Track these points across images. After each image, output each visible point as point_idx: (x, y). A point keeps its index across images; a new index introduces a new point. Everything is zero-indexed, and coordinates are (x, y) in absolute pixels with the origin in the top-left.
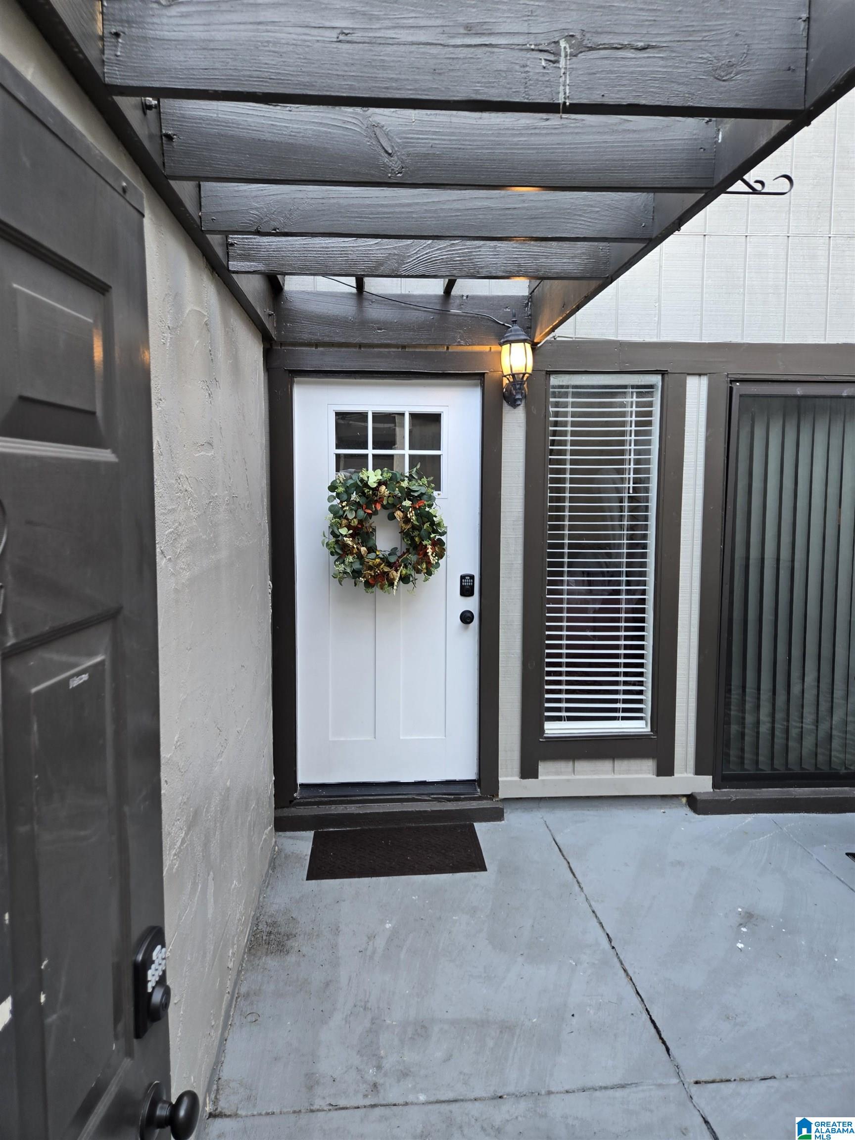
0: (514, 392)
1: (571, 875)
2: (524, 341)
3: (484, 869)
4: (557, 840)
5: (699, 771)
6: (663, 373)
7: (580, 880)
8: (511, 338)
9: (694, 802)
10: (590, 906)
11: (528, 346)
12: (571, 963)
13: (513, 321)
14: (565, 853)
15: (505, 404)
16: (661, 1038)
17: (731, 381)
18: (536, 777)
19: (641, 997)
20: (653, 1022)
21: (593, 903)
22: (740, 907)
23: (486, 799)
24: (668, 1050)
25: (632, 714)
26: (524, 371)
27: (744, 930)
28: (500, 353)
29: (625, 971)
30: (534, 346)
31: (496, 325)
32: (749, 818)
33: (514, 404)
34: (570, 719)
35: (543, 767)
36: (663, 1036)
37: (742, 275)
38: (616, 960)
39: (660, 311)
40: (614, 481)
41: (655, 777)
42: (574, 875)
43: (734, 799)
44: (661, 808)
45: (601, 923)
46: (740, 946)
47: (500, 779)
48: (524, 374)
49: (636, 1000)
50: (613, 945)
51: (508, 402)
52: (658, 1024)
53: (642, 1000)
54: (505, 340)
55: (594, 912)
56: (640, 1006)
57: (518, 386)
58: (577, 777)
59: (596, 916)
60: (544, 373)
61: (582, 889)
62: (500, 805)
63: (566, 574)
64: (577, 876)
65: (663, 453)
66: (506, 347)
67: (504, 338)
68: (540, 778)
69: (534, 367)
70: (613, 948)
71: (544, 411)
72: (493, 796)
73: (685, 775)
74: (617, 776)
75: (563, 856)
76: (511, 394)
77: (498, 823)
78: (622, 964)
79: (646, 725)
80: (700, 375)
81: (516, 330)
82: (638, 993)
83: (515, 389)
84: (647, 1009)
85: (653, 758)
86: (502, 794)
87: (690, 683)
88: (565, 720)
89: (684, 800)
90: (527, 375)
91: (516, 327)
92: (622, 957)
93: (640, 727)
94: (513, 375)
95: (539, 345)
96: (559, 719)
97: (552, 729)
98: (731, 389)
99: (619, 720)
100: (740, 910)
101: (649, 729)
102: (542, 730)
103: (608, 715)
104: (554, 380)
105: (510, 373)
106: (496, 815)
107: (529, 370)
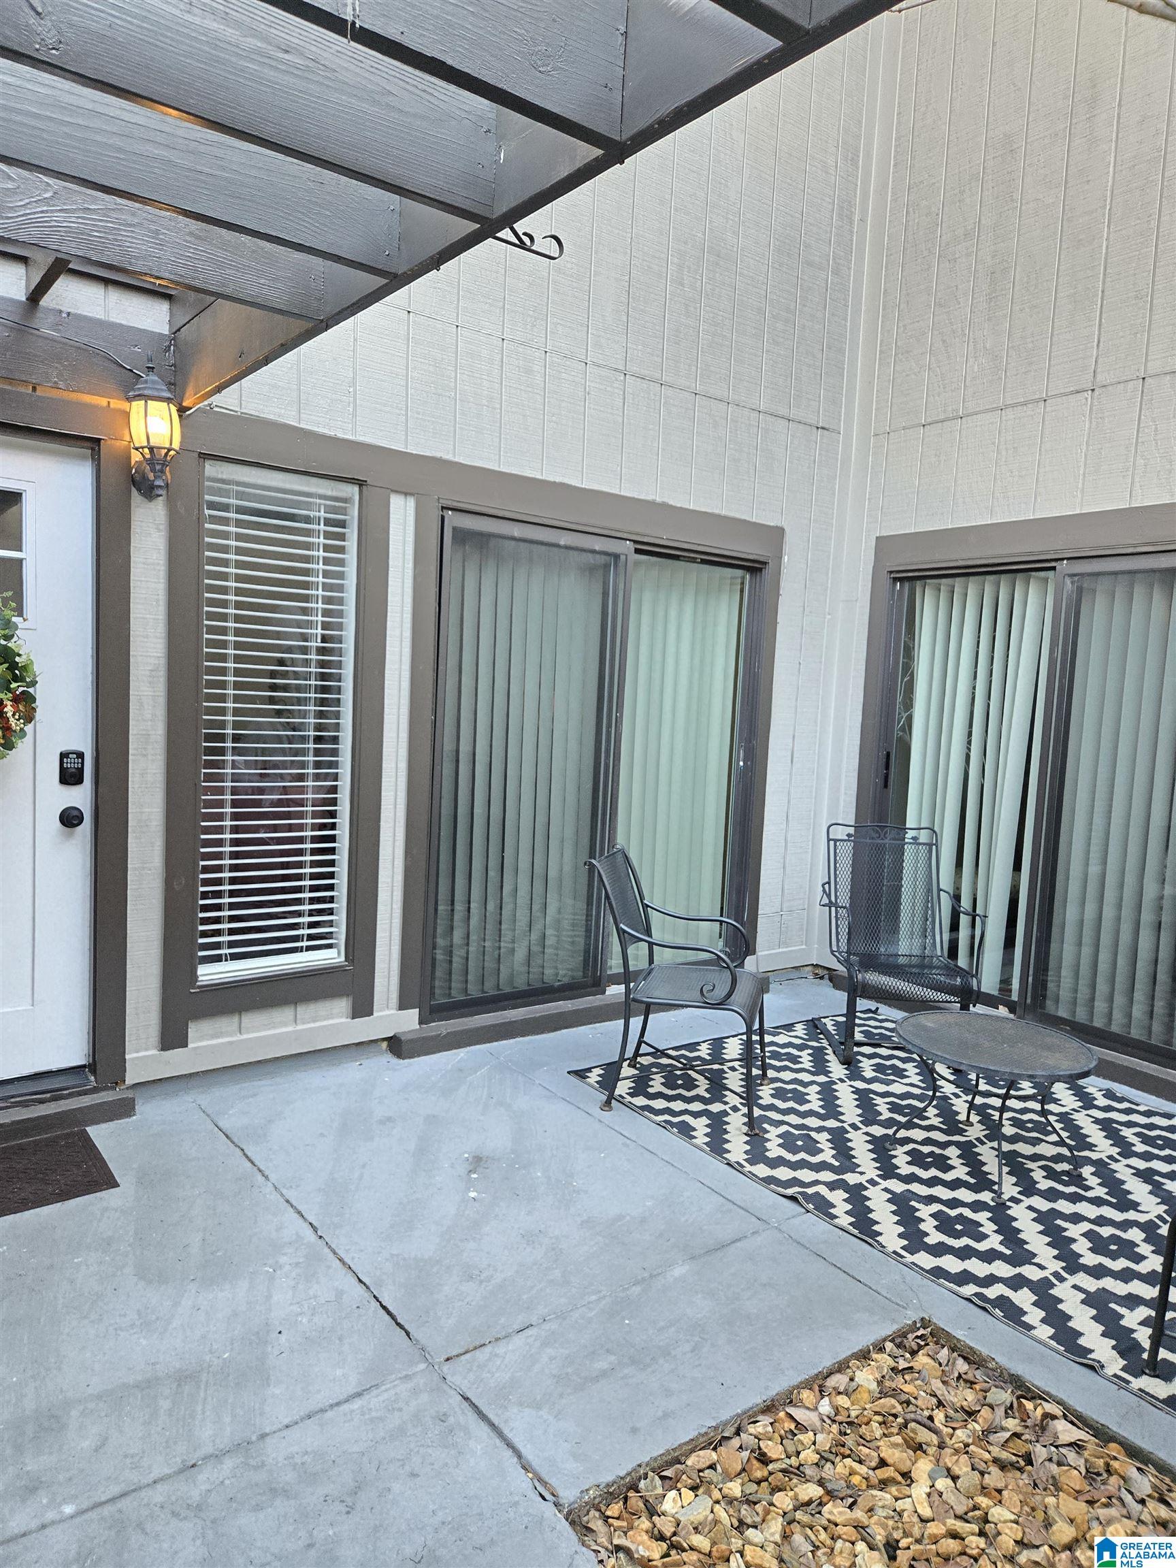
0: (151, 476)
1: (249, 1164)
2: (168, 400)
3: (115, 1184)
4: (220, 1124)
5: (402, 1006)
6: (361, 484)
7: (262, 1168)
8: (146, 392)
9: (396, 1046)
10: (282, 1195)
11: (174, 409)
12: (268, 1271)
13: (148, 368)
14: (236, 1140)
15: (134, 492)
16: (398, 1324)
17: (443, 508)
18: (184, 1044)
19: (365, 1284)
20: (384, 1308)
21: (284, 1191)
22: (466, 1152)
23: (105, 1089)
24: (408, 1334)
25: (320, 941)
26: (167, 445)
27: (475, 1176)
28: (127, 415)
29: (341, 1260)
30: (182, 410)
31: (119, 370)
32: (462, 1053)
33: (149, 492)
34: (235, 957)
35: (194, 1030)
36: (399, 1321)
37: (453, 374)
38: (327, 1250)
39: (355, 400)
40: (299, 624)
41: (349, 1020)
42: (252, 1163)
43: (445, 1033)
44: (356, 1061)
45: (299, 1213)
46: (473, 1194)
47: (127, 1057)
48: (169, 450)
49: (360, 1289)
50: (319, 1233)
51: (139, 490)
52: (391, 1309)
53: (368, 1288)
54: (137, 393)
55: (288, 1201)
56: (367, 1295)
57: (158, 467)
58: (245, 1036)
59: (292, 1206)
60: (196, 455)
61: (267, 1178)
62: (130, 1094)
63: (230, 752)
64: (257, 1163)
65: (362, 592)
66: (138, 405)
67: (133, 390)
68: (190, 1045)
69: (181, 443)
70: (321, 1237)
71: (196, 512)
72: (117, 1083)
73: (387, 1012)
74: (300, 1027)
75: (233, 1142)
76: (144, 477)
77: (127, 1120)
78: (335, 1253)
79: (339, 953)
80: (406, 494)
81: (154, 382)
82: (360, 1281)
83: (153, 470)
84: (375, 1296)
85: (348, 995)
86: (130, 1079)
87: (395, 893)
88: (226, 960)
89: (385, 1045)
90: (172, 453)
91: (154, 378)
92: (333, 1246)
93: (331, 957)
94: (151, 449)
95: (188, 413)
96: (218, 959)
97: (208, 973)
98: (443, 518)
99: (302, 951)
100: (466, 1155)
101: (343, 958)
102: (195, 977)
103: (288, 946)
104: (211, 469)
105: (145, 444)
106: (124, 1109)
107: (176, 445)
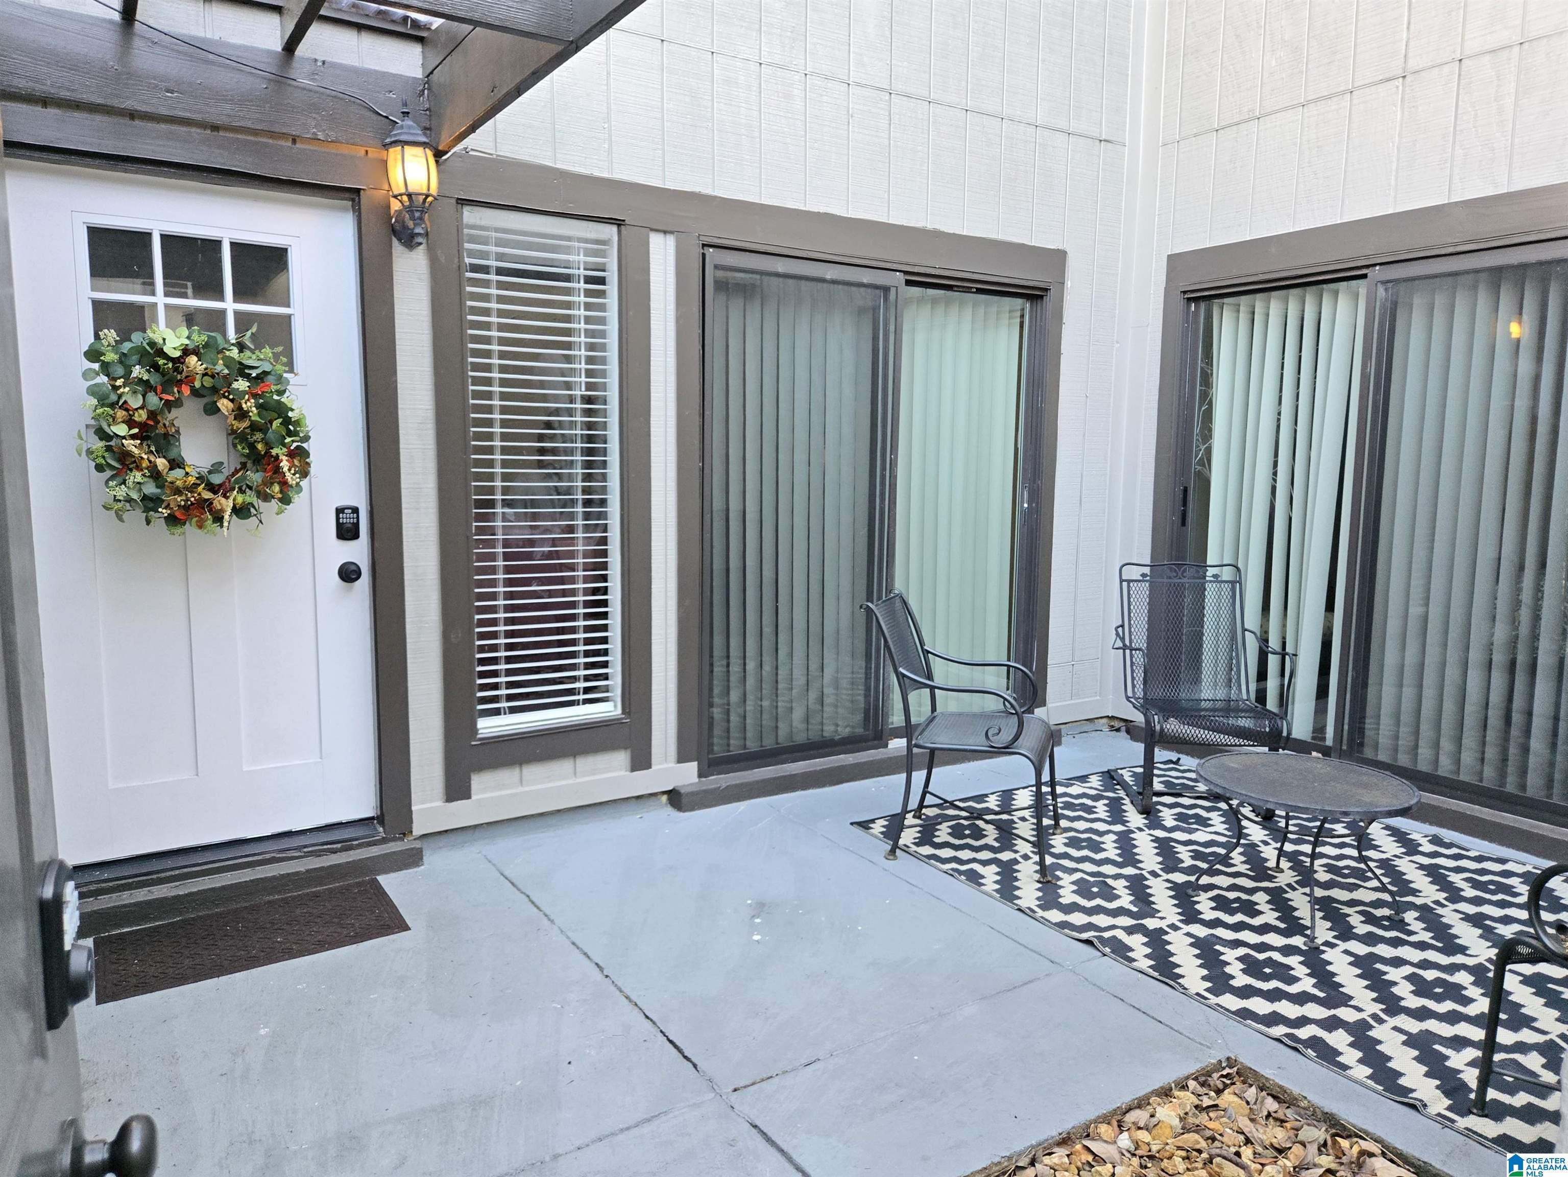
0: (411, 224)
1: (535, 910)
2: (424, 145)
3: (406, 928)
4: (506, 873)
5: (682, 758)
6: (619, 223)
7: (548, 913)
8: (403, 138)
9: (675, 798)
10: (568, 938)
11: (429, 153)
12: (555, 1008)
13: (403, 113)
14: (520, 886)
15: (395, 242)
16: (685, 1057)
17: (704, 245)
18: (468, 796)
19: (651, 1020)
20: (671, 1042)
21: (569, 934)
22: (749, 899)
23: (394, 839)
24: (695, 1066)
25: (593, 695)
26: (425, 191)
27: (758, 920)
28: (385, 163)
29: (627, 997)
30: (438, 154)
31: (374, 117)
32: (742, 806)
33: (409, 241)
34: (513, 710)
35: (478, 782)
36: (686, 1054)
37: (710, 104)
38: (613, 988)
39: (610, 136)
40: (562, 372)
41: (628, 773)
42: (538, 908)
43: (724, 785)
44: (637, 814)
45: (585, 954)
46: (757, 937)
47: (413, 808)
48: (427, 196)
49: (648, 1024)
50: (605, 973)
51: (400, 240)
52: (678, 1043)
53: (654, 1023)
54: (393, 139)
55: (573, 944)
56: (654, 1030)
57: (417, 215)
58: (527, 789)
59: (578, 948)
60: (454, 201)
61: (552, 921)
62: (417, 845)
63: (499, 504)
64: (542, 908)
65: (624, 336)
66: (395, 152)
67: (391, 136)
68: (474, 797)
69: (439, 188)
70: (607, 976)
71: (456, 260)
72: (404, 834)
73: (665, 766)
74: (578, 780)
75: (519, 889)
76: (405, 227)
77: (415, 869)
78: (621, 991)
79: (615, 706)
80: (665, 232)
81: (410, 127)
82: (647, 1017)
83: (413, 218)
84: (661, 1032)
85: (626, 748)
86: (417, 830)
87: (669, 645)
88: (505, 714)
89: (664, 798)
90: (430, 199)
91: (408, 122)
92: (619, 984)
93: (609, 709)
94: (410, 196)
95: (444, 158)
96: (497, 712)
97: (487, 726)
98: (704, 255)
99: (578, 704)
100: (749, 902)
101: (619, 711)
102: (474, 730)
103: (565, 698)
104: (470, 215)
105: (403, 190)
106: (413, 859)
107: (434, 190)
